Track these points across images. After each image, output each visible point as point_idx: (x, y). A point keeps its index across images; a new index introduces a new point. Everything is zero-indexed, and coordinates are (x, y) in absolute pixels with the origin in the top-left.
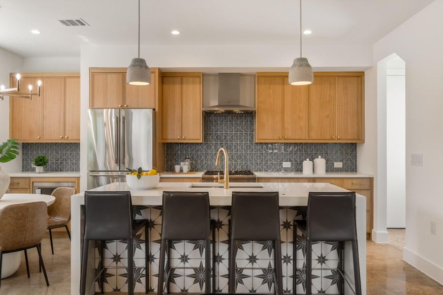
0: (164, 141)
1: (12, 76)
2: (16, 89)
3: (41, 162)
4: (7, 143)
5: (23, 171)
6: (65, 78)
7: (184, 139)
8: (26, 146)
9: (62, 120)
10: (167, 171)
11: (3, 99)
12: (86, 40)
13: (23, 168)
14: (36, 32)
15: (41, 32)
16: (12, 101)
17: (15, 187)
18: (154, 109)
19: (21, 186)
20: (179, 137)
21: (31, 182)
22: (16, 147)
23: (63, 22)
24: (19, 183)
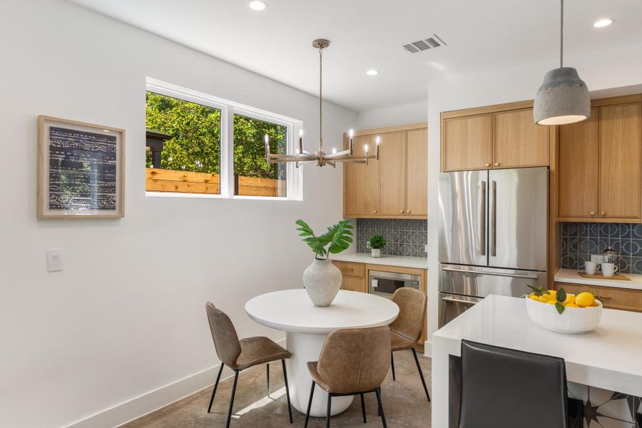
0: (562, 220)
1: (345, 137)
2: (348, 152)
3: (378, 244)
4: (338, 226)
5: (357, 252)
6: (407, 131)
7: (604, 217)
8: (360, 222)
9: (403, 188)
10: (564, 267)
11: (334, 167)
12: (440, 67)
13: (357, 248)
14: (372, 72)
15: (379, 72)
16: (346, 168)
17: (350, 274)
18: (549, 167)
19: (356, 273)
20: (592, 213)
21: (367, 270)
22: (348, 232)
23: (408, 47)
24: (352, 270)
